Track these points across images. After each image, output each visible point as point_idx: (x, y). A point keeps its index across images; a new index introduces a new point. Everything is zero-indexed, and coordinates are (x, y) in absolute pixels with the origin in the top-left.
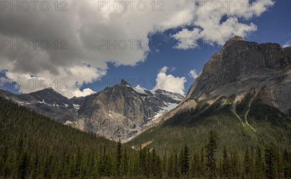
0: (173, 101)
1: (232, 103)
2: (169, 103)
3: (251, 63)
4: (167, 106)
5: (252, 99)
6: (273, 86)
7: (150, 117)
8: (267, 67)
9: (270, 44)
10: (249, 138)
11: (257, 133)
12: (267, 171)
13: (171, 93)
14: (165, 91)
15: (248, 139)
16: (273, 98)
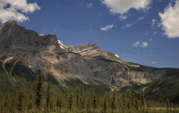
1: (3, 61)
3: (20, 39)
5: (17, 61)
6: (30, 56)
8: (29, 44)
9: (33, 31)
10: (11, 84)
11: (16, 82)
12: (18, 105)
15: (10, 85)
16: (29, 62)
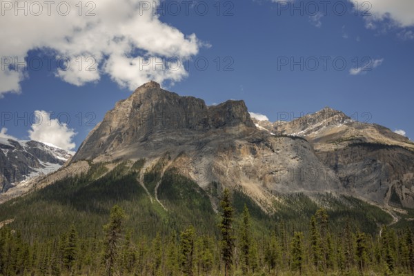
0: (55, 161)
1: (140, 171)
2: (48, 163)
3: (168, 119)
4: (43, 167)
5: (166, 167)
6: (193, 153)
7: (14, 182)
9: (193, 98)
10: (158, 218)
11: (168, 212)
13: (52, 149)
14: (42, 145)
15: (156, 220)
16: (191, 167)
